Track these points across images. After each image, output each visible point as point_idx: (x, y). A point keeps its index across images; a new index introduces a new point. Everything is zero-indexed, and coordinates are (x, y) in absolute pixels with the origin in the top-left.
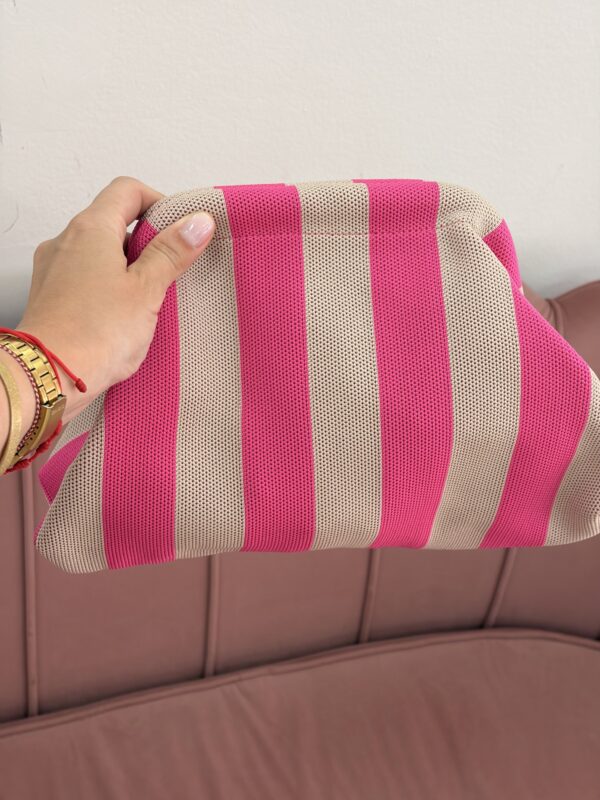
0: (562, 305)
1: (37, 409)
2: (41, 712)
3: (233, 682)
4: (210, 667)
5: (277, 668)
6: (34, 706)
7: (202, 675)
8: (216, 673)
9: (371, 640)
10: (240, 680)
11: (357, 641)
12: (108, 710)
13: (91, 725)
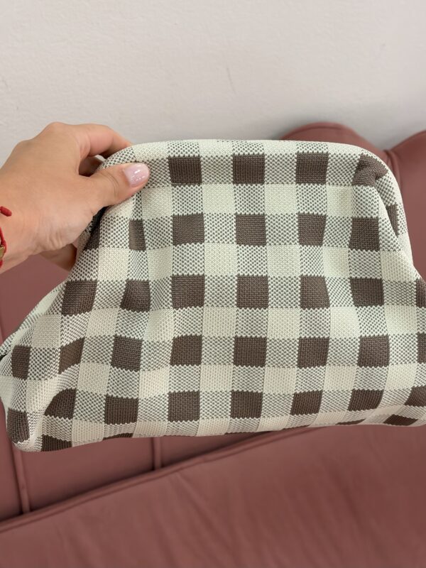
0: (396, 153)
2: (32, 509)
3: (177, 471)
4: (158, 462)
5: (209, 457)
6: (26, 505)
7: (152, 469)
8: (163, 466)
10: (182, 469)
12: (83, 502)
13: (72, 514)
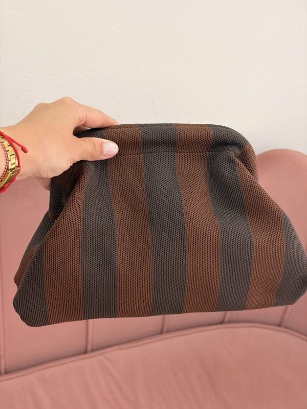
1: (5, 171)
2: (6, 373)
3: (101, 354)
6: (3, 370)
7: (85, 352)
8: (93, 351)
9: (168, 332)
10: (104, 353)
11: (161, 333)
12: (39, 370)
